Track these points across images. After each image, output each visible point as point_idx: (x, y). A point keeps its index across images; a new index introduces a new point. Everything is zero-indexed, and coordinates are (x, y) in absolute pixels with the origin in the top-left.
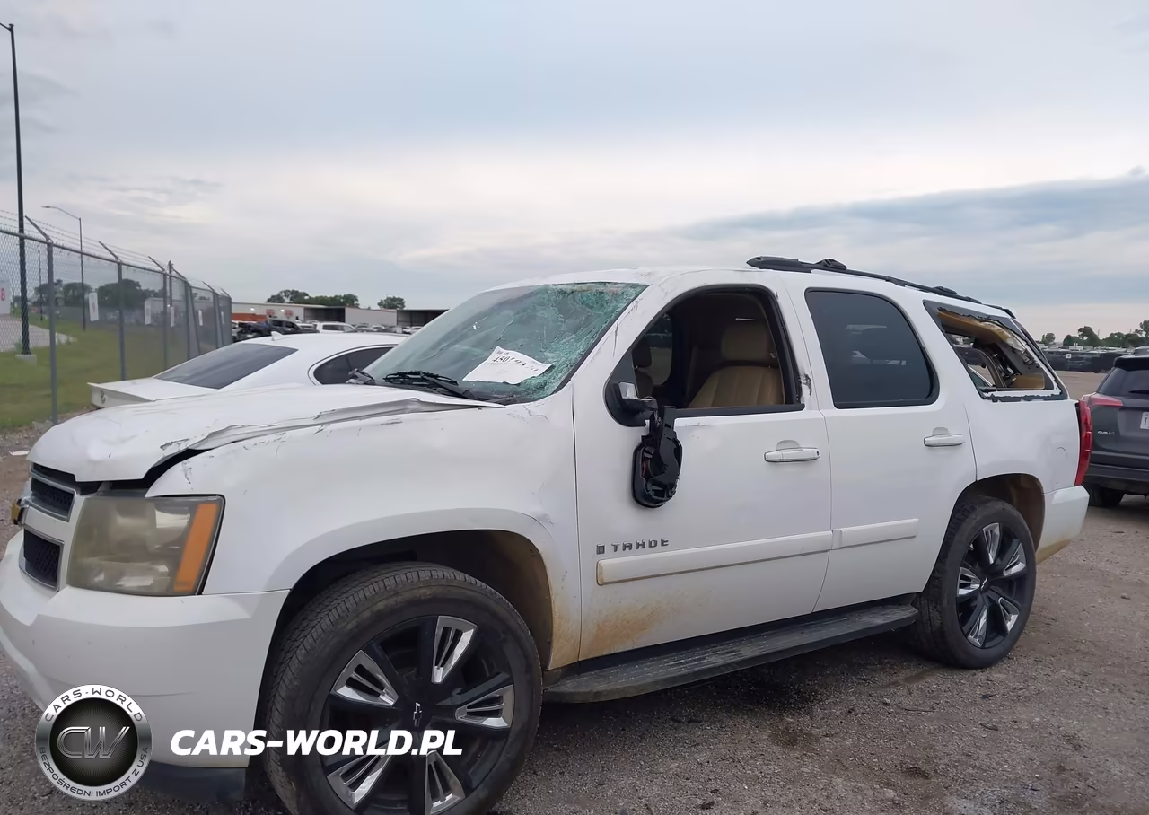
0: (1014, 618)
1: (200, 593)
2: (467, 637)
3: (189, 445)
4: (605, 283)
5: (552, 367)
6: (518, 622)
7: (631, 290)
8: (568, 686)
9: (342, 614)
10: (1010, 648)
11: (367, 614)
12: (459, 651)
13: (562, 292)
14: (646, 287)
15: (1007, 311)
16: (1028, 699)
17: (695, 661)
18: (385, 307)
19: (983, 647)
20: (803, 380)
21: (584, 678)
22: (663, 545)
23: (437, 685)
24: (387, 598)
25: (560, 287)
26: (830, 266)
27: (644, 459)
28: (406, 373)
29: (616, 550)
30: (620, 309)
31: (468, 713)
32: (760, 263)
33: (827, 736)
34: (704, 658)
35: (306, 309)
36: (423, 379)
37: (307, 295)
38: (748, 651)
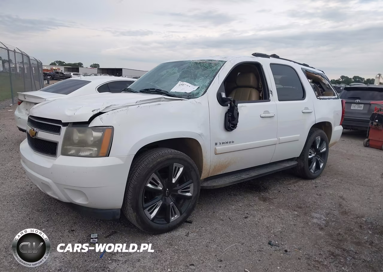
0: (322, 164)
1: (108, 156)
2: (181, 169)
3: (100, 111)
4: (212, 60)
5: (199, 88)
6: (194, 165)
7: (221, 63)
8: (205, 184)
9: (148, 163)
10: (321, 174)
11: (155, 163)
12: (178, 175)
13: (196, 63)
14: (226, 62)
15: (322, 71)
16: (327, 187)
17: (239, 177)
18: (93, 67)
19: (314, 173)
20: (270, 92)
21: (209, 182)
22: (233, 143)
23: (173, 183)
24: (160, 158)
25: (195, 61)
26: (274, 56)
27: (229, 116)
28: (149, 89)
29: (220, 144)
30: (219, 69)
31: (181, 192)
32: (256, 55)
33: (274, 198)
34: (241, 176)
35: (64, 68)
36: (156, 91)
37: (65, 63)
38: (253, 174)
